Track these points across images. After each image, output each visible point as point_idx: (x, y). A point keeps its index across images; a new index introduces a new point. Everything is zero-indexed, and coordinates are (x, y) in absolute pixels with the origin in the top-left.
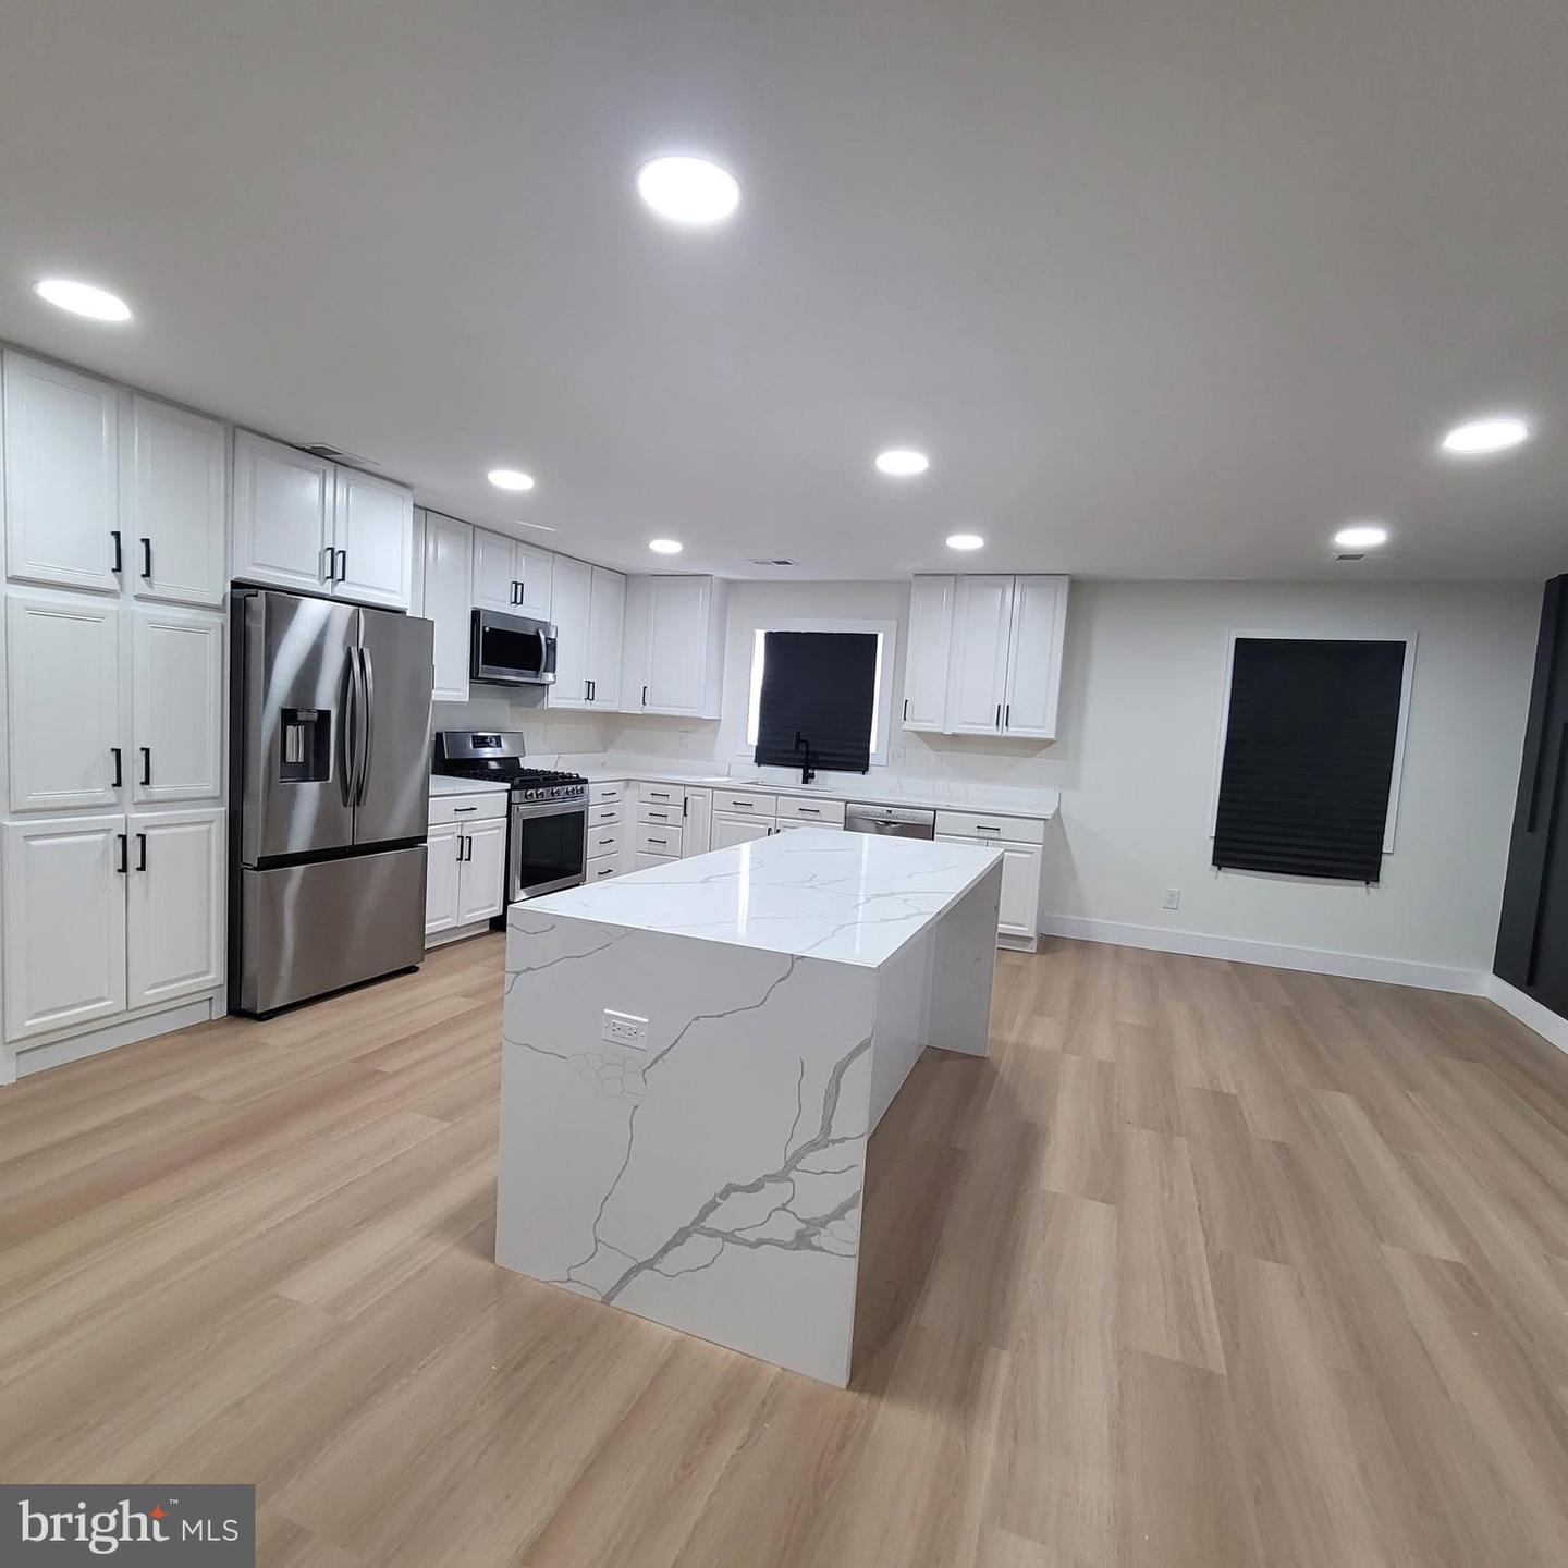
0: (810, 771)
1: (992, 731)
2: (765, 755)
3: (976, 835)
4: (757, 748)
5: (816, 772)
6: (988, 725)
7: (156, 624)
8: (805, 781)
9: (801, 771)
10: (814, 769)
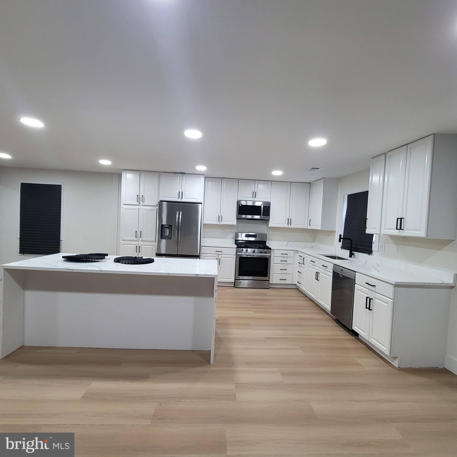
0: (353, 252)
7: (144, 210)
8: (350, 256)
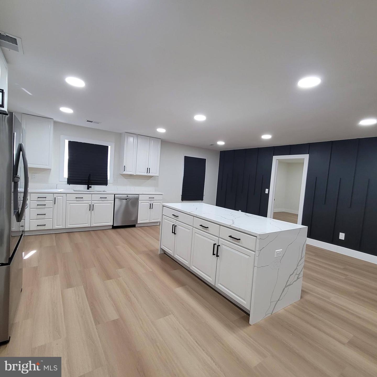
0: (90, 186)
1: (146, 174)
2: (71, 181)
3: (148, 200)
4: (68, 179)
5: (92, 186)
6: (145, 173)
8: (88, 189)
9: (87, 186)
10: (91, 185)
